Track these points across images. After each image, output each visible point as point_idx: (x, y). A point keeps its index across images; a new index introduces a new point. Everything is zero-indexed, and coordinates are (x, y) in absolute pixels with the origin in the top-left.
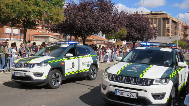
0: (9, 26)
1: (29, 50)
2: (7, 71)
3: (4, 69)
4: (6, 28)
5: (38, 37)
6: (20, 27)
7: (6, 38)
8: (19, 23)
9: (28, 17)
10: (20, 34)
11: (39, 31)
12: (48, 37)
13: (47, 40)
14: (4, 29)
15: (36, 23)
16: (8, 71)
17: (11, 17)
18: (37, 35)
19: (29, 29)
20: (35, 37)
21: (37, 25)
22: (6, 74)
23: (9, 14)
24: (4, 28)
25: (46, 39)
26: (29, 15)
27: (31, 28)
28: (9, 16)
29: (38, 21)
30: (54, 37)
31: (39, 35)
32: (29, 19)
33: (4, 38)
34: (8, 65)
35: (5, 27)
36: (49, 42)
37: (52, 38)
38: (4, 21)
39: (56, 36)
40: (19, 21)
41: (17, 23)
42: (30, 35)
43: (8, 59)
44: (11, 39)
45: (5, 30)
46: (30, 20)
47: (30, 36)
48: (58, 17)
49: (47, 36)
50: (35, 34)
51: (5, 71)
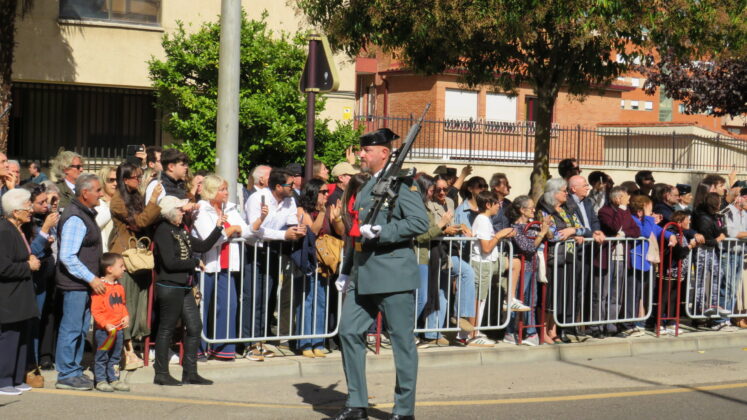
0: (459, 80)
1: (566, 219)
2: (443, 339)
3: (421, 324)
4: (448, 89)
5: (629, 141)
6: (519, 81)
7: (445, 151)
8: (512, 60)
9: (560, 25)
10: (523, 122)
11: (635, 103)
12: (690, 138)
13: (684, 160)
14: (438, 96)
15: (607, 57)
16: (447, 342)
17: (467, 29)
18: (624, 130)
19: (572, 96)
20: (611, 141)
21: (615, 70)
22: (433, 355)
23: (456, 15)
24: (435, 93)
25: (679, 152)
26: (569, 13)
27: (579, 88)
28: (453, 27)
29: (620, 47)
30: (724, 137)
31: (635, 130)
32: (568, 37)
33: (436, 150)
34: (444, 302)
35: (440, 85)
36: (696, 169)
37: (716, 143)
38: (429, 50)
39: (736, 133)
40: (513, 50)
41: (502, 61)
42: (579, 129)
43: (447, 269)
44: (476, 153)
45: (443, 101)
46: (574, 42)
47: (584, 136)
48: (737, 20)
49: (680, 130)
50: (611, 125)
51: (429, 340)
